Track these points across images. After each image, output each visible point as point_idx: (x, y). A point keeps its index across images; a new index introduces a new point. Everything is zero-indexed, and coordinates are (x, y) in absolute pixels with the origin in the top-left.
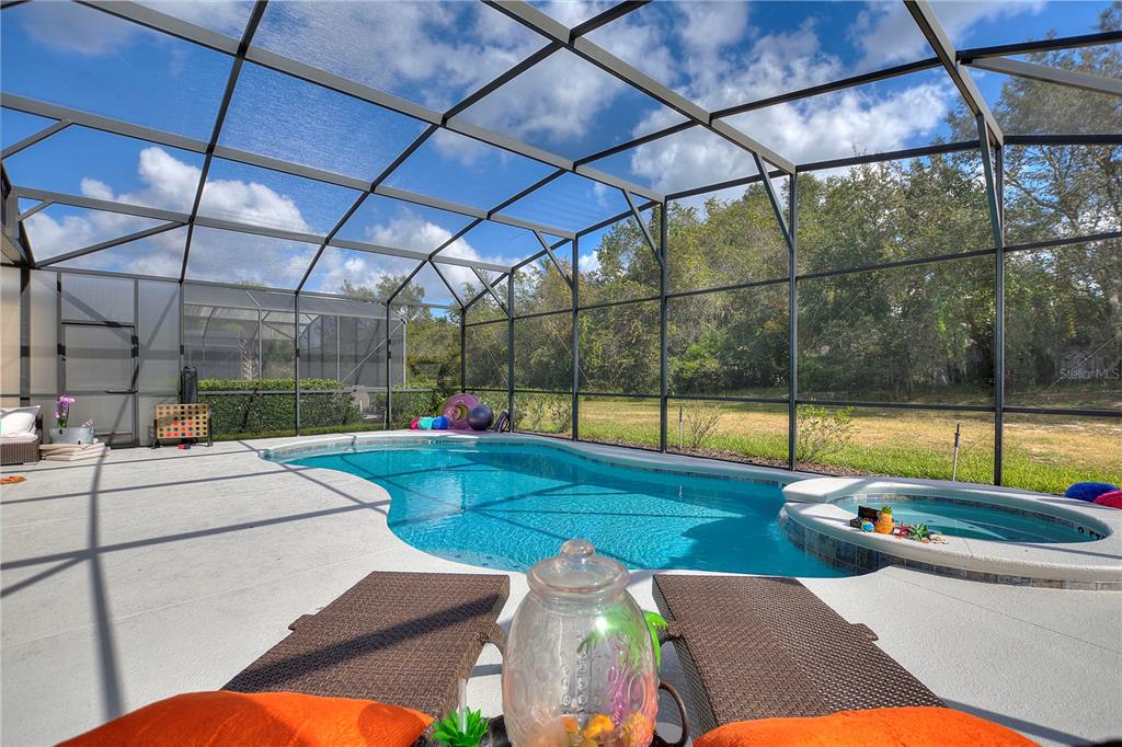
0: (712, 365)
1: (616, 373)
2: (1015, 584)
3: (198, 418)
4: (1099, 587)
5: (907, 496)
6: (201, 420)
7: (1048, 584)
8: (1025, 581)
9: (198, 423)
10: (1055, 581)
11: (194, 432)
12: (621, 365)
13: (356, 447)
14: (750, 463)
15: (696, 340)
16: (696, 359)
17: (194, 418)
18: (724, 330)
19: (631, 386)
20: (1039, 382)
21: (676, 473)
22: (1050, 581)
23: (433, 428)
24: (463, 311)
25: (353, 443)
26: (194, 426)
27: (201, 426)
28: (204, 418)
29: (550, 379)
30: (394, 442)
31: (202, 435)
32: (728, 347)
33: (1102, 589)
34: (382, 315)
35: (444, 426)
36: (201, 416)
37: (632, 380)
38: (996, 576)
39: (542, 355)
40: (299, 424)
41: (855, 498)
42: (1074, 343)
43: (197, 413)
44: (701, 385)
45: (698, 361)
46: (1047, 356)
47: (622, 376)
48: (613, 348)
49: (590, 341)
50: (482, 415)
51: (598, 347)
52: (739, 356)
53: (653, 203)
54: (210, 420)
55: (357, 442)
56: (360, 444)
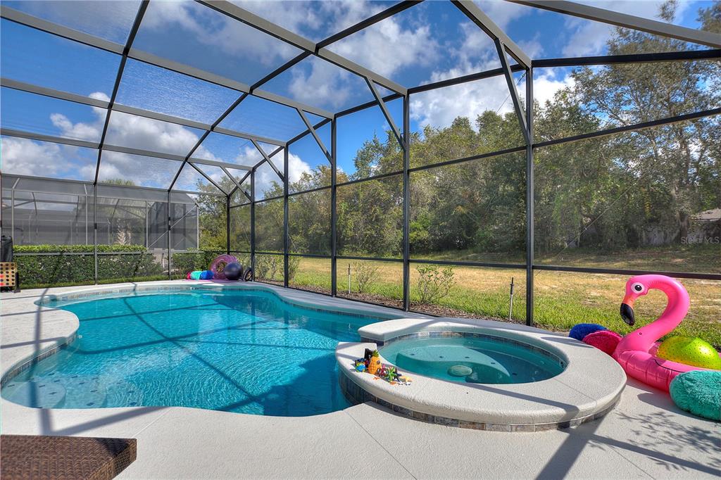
0: (424, 235)
1: (363, 240)
2: (447, 424)
3: (8, 273)
4: (514, 428)
5: (460, 333)
6: (10, 274)
7: (472, 426)
8: (454, 422)
9: (8, 276)
10: (478, 423)
11: (5, 282)
12: (366, 235)
13: (137, 292)
14: (383, 305)
15: (416, 219)
16: (414, 231)
17: (5, 272)
18: (433, 212)
19: (375, 249)
20: (629, 247)
21: (331, 312)
22: (474, 423)
23: (201, 279)
24: (228, 197)
25: (134, 290)
26: (5, 278)
27: (10, 278)
28: (13, 272)
29: (322, 244)
30: (166, 289)
31: (10, 285)
32: (435, 223)
33: (516, 430)
34: (165, 199)
35: (209, 277)
36: (10, 271)
37: (374, 245)
38: (433, 417)
39: (317, 228)
40: (96, 277)
41: (420, 335)
42: (651, 221)
43: (7, 269)
44: (417, 248)
45: (416, 233)
46: (633, 229)
47: (367, 242)
48: (361, 224)
49: (346, 220)
50: (234, 269)
51: (351, 223)
52: (441, 229)
53: (328, 120)
54: (17, 274)
55: (137, 289)
56: (140, 290)
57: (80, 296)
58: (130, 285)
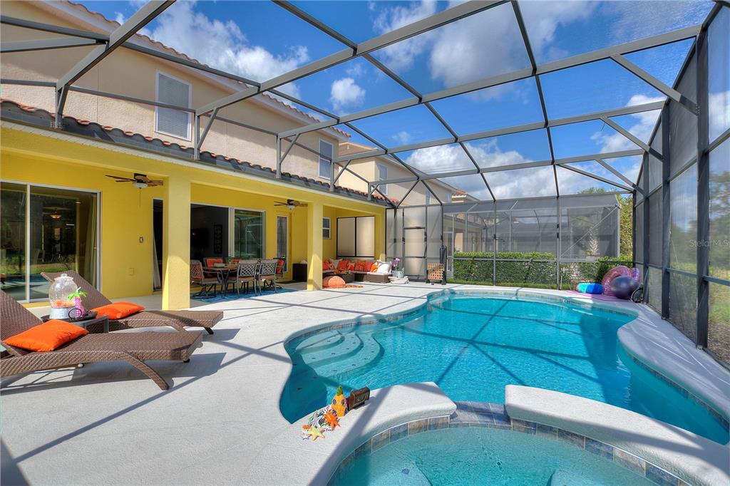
3: (440, 271)
11: (439, 277)
23: (587, 292)
24: (633, 193)
25: (516, 294)
31: (441, 279)
43: (440, 268)
50: (623, 286)
55: (519, 293)
56: (521, 295)
57: (473, 293)
58: (513, 289)
